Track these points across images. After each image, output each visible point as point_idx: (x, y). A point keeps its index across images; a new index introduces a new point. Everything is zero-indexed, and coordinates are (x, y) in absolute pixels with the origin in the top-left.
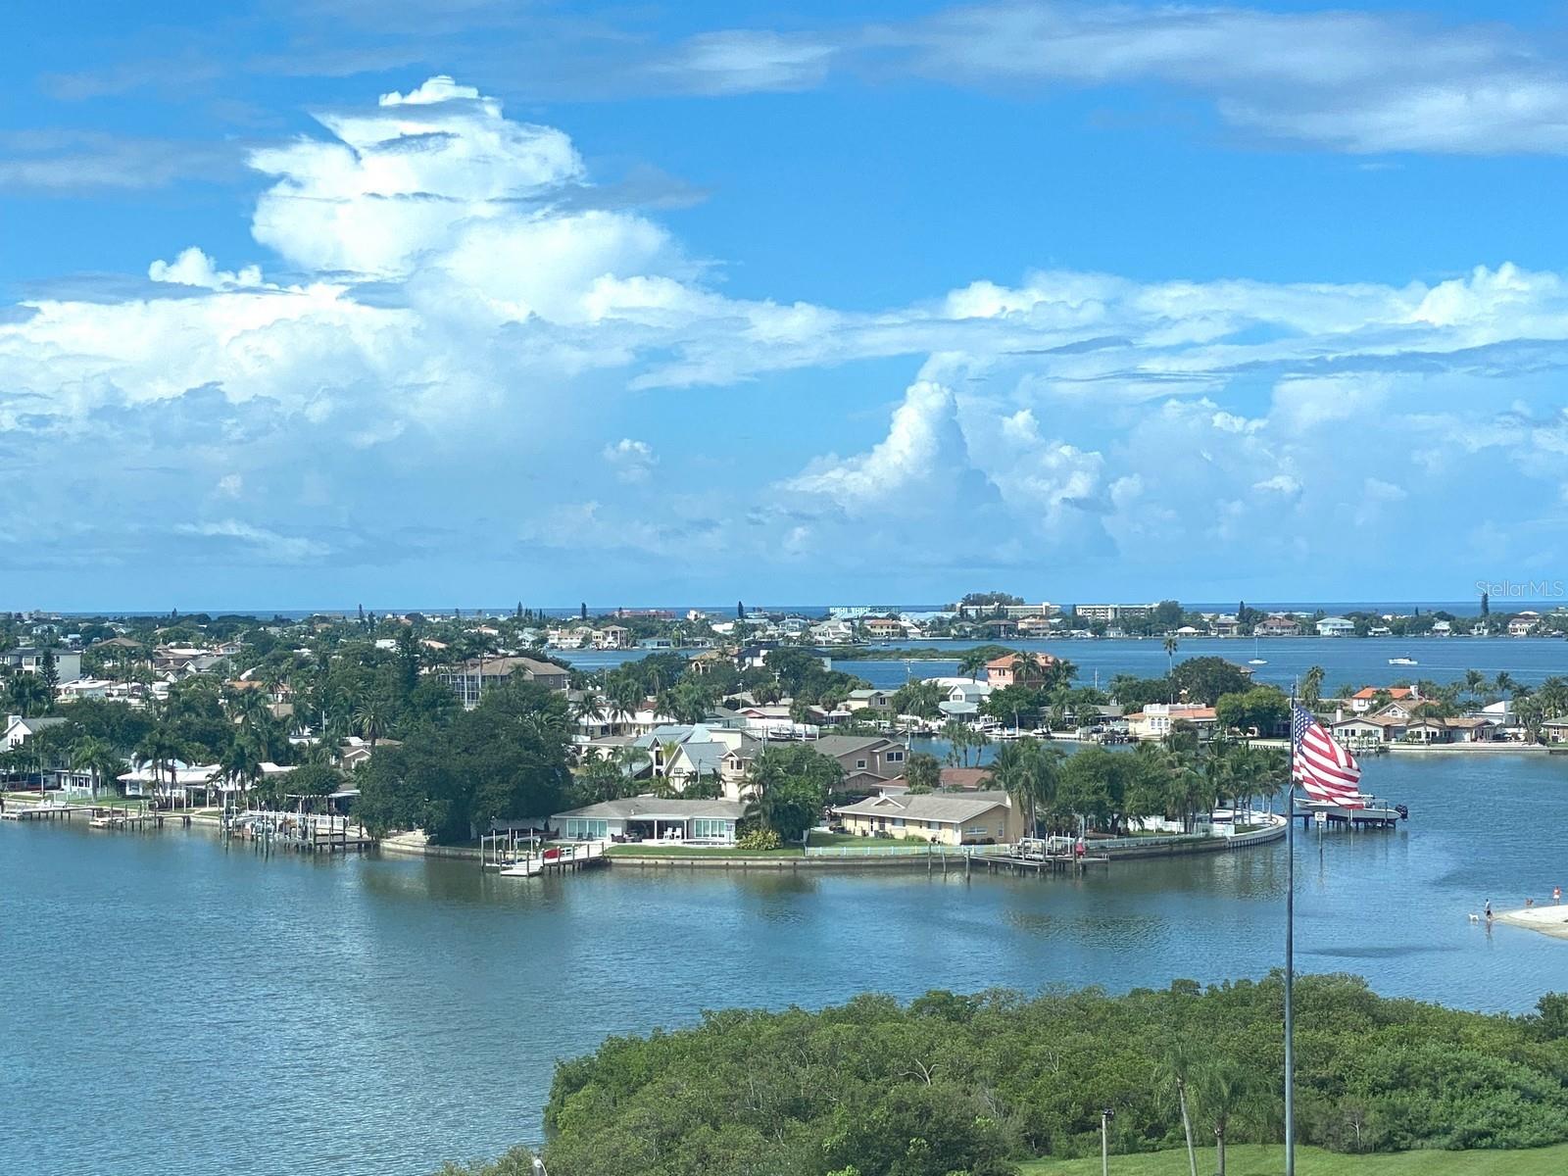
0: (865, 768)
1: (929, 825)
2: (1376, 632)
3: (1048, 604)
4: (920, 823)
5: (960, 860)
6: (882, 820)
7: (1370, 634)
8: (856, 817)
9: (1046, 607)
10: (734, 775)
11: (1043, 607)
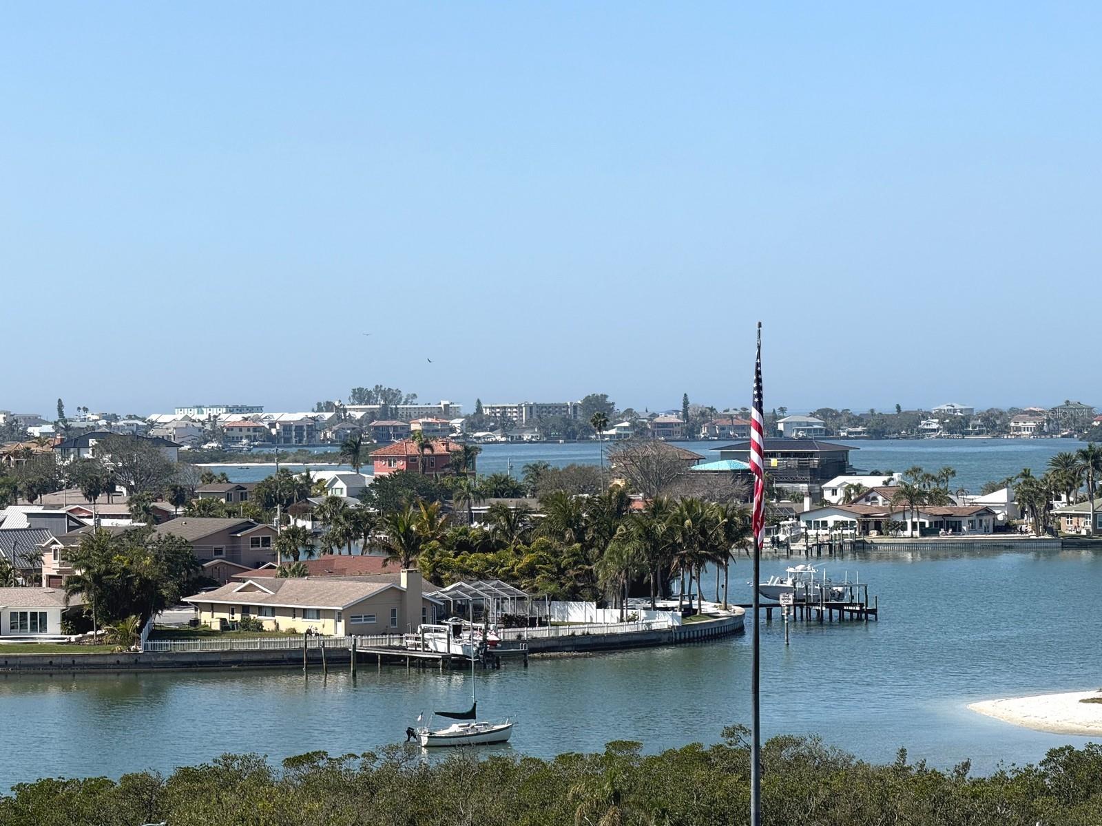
0: (223, 556)
1: (305, 613)
2: (849, 433)
3: (447, 403)
4: (293, 612)
5: (344, 654)
6: (245, 609)
7: (842, 434)
8: (212, 608)
9: (445, 405)
10: (58, 567)
11: (442, 406)
